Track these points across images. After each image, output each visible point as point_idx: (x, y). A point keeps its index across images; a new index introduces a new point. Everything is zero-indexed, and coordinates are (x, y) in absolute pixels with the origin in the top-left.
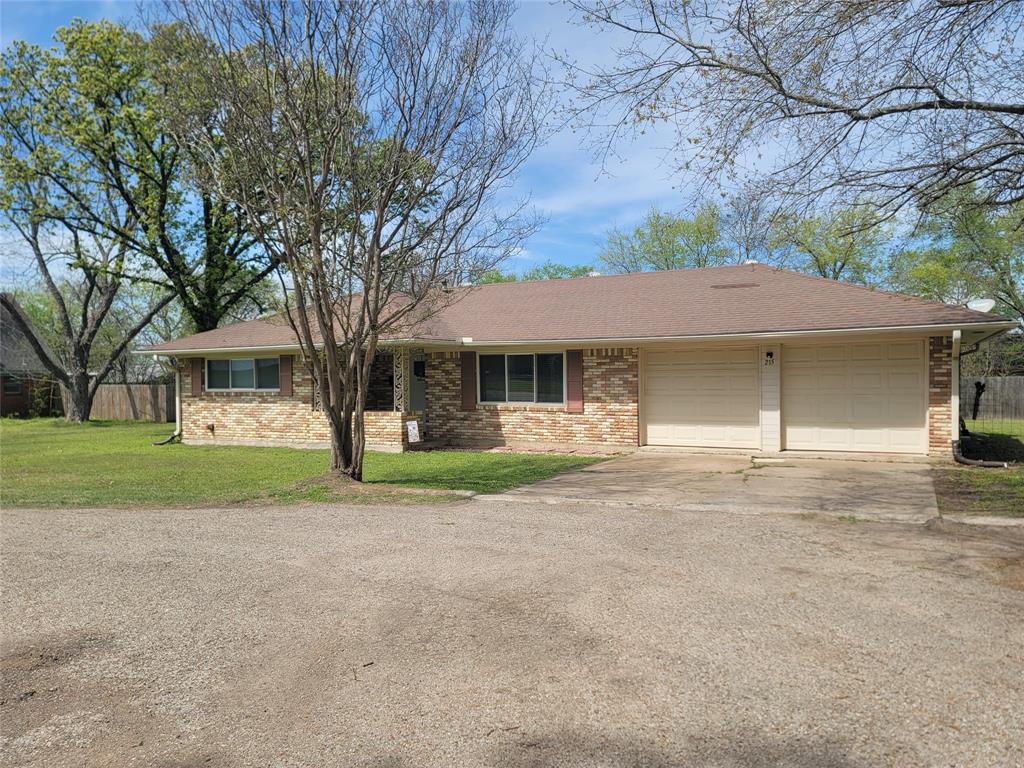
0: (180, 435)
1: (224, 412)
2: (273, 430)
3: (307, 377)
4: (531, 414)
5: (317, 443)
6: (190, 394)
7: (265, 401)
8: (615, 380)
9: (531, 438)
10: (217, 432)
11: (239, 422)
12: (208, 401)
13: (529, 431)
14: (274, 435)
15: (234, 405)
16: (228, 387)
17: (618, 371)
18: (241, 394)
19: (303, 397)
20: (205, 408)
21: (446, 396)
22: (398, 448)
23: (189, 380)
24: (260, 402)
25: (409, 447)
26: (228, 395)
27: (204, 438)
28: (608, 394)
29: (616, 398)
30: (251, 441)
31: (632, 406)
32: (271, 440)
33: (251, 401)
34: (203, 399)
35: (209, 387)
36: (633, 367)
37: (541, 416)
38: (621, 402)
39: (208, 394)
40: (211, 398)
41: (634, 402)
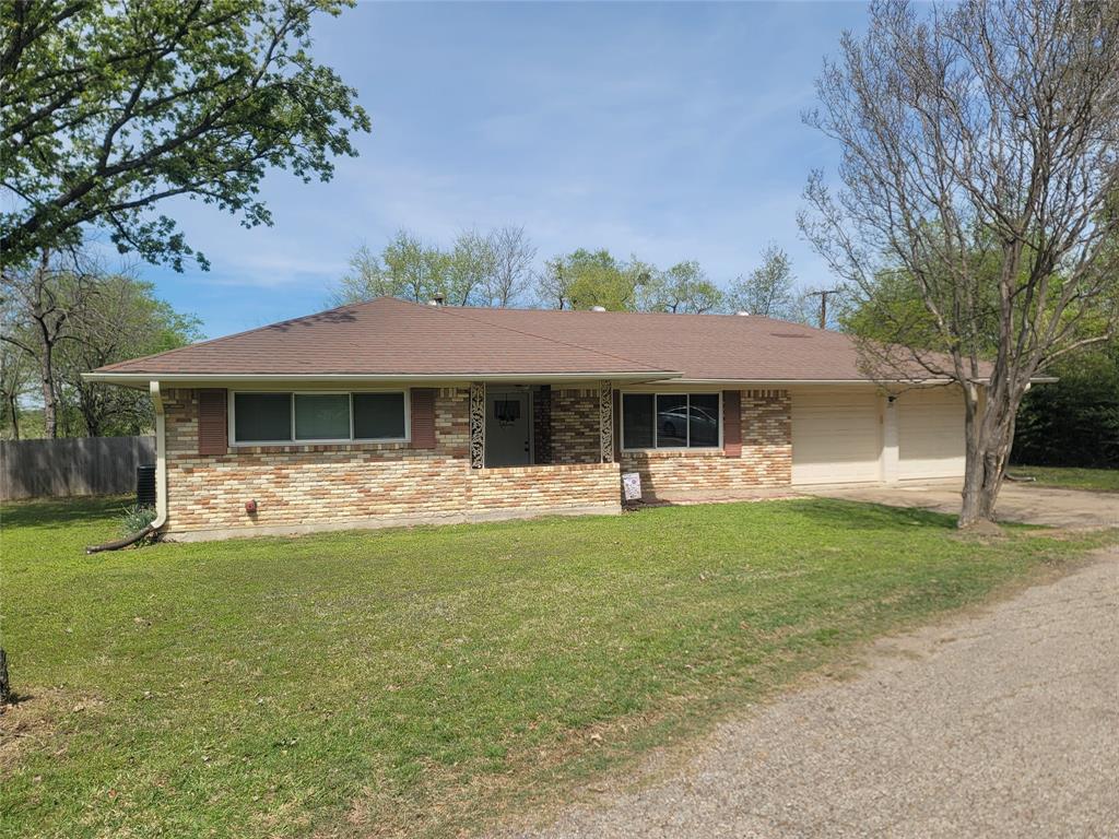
0: (164, 527)
1: (282, 480)
2: (394, 501)
3: (460, 420)
4: (685, 461)
5: (486, 513)
6: (196, 452)
7: (380, 458)
8: (772, 422)
9: (685, 487)
10: (262, 515)
11: (317, 494)
12: (240, 463)
13: (682, 479)
14: (395, 508)
15: (305, 466)
16: (289, 438)
17: (773, 412)
18: (327, 448)
19: (454, 449)
20: (233, 476)
21: (580, 444)
22: (614, 509)
23: (192, 426)
24: (366, 460)
25: (628, 505)
26: (295, 450)
27: (227, 528)
28: (764, 436)
29: (772, 440)
30: (345, 520)
31: (787, 448)
32: (391, 515)
33: (347, 459)
34: (229, 461)
35: (237, 440)
36: (787, 409)
37: (697, 462)
38: (777, 444)
39: (240, 452)
40: (246, 457)
41: (789, 443)
